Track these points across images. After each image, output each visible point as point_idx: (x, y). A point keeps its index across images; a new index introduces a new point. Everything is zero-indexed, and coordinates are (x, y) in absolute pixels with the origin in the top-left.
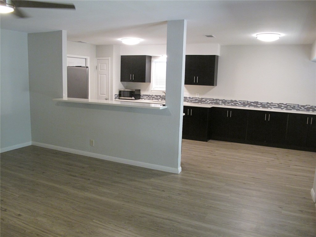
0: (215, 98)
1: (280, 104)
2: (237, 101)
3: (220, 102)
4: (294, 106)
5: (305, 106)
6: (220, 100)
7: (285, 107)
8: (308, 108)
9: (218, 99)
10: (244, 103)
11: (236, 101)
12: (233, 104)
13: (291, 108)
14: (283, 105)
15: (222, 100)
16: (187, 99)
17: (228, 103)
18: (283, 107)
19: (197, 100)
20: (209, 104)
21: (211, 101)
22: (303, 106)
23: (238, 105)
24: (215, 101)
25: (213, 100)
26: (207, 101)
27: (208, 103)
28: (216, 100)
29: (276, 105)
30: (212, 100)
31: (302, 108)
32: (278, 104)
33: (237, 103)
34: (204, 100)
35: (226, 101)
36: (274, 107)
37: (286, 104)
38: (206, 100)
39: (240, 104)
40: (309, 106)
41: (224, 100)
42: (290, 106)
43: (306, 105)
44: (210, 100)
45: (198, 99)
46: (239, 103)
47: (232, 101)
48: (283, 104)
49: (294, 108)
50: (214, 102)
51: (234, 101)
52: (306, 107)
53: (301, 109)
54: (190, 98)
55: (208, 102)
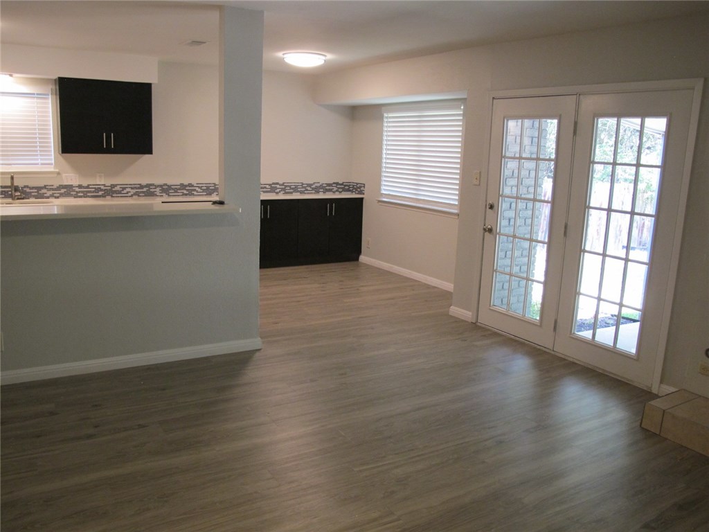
0: (144, 183)
1: (273, 184)
2: (193, 186)
3: (158, 189)
4: (296, 187)
5: (312, 185)
6: (156, 187)
7: (283, 189)
8: (317, 187)
9: (153, 185)
10: (208, 188)
11: (190, 185)
12: (185, 192)
13: (292, 191)
14: (278, 186)
15: (161, 186)
16: (74, 191)
17: (176, 190)
18: (278, 190)
19: (101, 190)
20: (132, 196)
21: (135, 191)
22: (310, 185)
23: (195, 193)
24: (145, 190)
25: (141, 187)
26: (125, 191)
27: (130, 194)
28: (148, 186)
29: (267, 186)
30: (139, 188)
31: (309, 188)
32: (270, 185)
33: (195, 190)
34: (118, 188)
35: (170, 187)
36: (264, 192)
37: (283, 184)
38: (124, 189)
39: (199, 190)
40: (318, 185)
41: (166, 185)
42: (290, 186)
43: (314, 183)
44: (132, 188)
45: (102, 187)
46: (197, 189)
47: (183, 186)
48: (277, 184)
49: (295, 190)
50: (143, 192)
51: (186, 186)
52: (314, 186)
53: (307, 190)
54: (80, 186)
55: (127, 193)
